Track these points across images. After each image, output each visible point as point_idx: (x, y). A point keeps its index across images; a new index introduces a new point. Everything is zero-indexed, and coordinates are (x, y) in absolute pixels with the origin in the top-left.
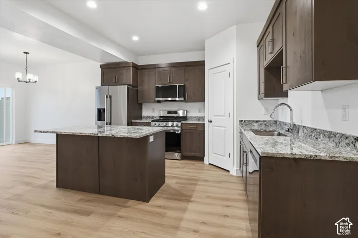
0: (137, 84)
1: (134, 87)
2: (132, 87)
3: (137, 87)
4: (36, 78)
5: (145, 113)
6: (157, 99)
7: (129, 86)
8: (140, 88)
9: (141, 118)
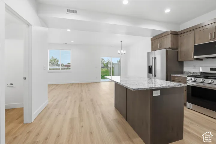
0: (177, 47)
1: (172, 49)
2: (171, 50)
3: (177, 49)
4: (125, 52)
5: (186, 69)
6: (195, 57)
7: (168, 49)
8: (179, 50)
9: (182, 73)
